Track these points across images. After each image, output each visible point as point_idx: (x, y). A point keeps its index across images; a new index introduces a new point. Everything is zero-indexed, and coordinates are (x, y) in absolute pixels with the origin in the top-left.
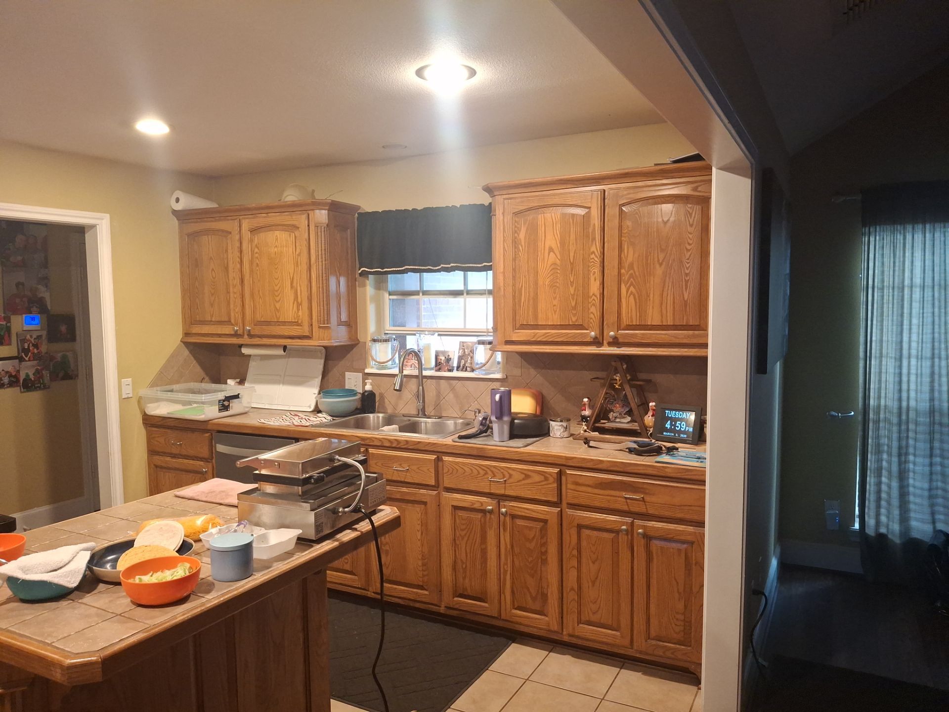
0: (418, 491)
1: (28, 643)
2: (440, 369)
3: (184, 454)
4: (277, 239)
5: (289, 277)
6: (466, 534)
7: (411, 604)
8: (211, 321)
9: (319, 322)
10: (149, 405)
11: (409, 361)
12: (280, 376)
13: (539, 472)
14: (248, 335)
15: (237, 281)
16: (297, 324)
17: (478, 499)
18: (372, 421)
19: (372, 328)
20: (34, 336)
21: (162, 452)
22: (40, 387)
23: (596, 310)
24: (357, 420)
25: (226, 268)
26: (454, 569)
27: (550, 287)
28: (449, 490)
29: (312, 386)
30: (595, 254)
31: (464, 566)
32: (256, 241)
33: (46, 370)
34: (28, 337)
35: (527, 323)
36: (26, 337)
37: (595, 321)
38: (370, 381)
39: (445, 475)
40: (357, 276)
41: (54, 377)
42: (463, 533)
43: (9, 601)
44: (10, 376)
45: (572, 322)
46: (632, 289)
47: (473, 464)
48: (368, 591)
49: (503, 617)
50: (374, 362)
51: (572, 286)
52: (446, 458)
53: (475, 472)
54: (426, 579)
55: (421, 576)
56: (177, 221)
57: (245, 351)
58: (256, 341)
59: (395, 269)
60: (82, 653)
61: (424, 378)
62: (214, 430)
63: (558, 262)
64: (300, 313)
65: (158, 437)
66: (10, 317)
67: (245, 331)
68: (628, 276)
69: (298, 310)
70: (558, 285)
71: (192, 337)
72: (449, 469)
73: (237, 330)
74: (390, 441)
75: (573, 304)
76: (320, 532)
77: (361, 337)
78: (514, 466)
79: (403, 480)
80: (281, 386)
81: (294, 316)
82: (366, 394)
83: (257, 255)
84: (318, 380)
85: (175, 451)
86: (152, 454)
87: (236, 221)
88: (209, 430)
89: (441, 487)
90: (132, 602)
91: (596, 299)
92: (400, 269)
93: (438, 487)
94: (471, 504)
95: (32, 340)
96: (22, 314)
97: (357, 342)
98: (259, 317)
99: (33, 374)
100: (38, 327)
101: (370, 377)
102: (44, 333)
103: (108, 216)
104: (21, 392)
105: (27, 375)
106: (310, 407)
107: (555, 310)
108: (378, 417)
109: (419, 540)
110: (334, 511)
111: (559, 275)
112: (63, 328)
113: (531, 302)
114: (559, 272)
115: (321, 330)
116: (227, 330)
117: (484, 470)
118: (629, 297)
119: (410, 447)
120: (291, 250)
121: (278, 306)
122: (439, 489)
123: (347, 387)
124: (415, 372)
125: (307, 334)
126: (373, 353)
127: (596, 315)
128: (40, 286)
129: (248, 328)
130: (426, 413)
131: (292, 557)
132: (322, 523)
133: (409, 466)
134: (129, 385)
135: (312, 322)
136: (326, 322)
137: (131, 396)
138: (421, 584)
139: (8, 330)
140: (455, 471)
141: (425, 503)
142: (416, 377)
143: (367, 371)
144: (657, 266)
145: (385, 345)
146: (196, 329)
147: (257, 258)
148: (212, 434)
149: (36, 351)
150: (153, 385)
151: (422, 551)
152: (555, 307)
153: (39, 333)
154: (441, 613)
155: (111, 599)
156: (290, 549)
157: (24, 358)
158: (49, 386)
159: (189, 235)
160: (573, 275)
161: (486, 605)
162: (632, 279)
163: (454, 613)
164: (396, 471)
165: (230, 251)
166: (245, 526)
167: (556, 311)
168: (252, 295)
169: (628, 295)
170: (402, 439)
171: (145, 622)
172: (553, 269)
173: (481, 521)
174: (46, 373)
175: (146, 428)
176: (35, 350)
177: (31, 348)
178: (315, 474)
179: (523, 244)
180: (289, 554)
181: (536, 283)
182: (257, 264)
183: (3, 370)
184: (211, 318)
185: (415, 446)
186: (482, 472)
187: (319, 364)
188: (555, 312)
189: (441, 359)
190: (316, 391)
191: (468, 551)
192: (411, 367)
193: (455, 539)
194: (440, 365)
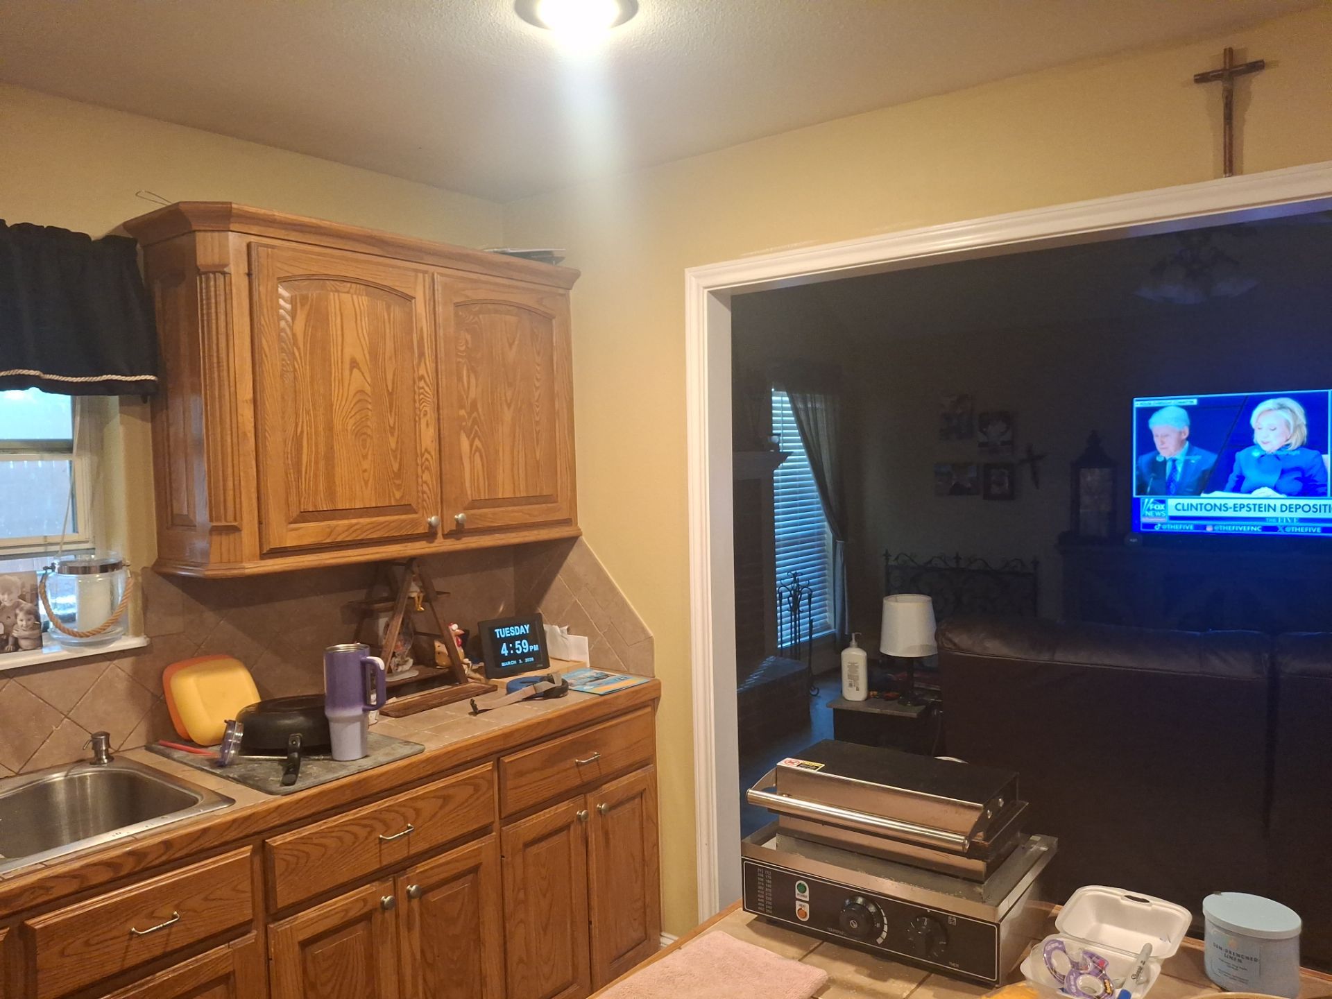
13: (465, 782)
17: (355, 894)
23: (431, 478)
27: (356, 434)
28: (290, 911)
30: (425, 381)
35: (315, 506)
37: (430, 496)
39: (279, 880)
45: (396, 500)
46: (477, 442)
51: (392, 434)
53: (348, 839)
63: (368, 389)
68: (471, 421)
70: (369, 432)
72: (288, 862)
75: (396, 467)
78: (420, 791)
79: (159, 951)
91: (429, 458)
94: (341, 914)
107: (366, 479)
111: (370, 413)
113: (322, 464)
114: (370, 407)
117: (365, 826)
118: (475, 453)
119: (178, 855)
127: (431, 486)
133: (178, 907)
140: (303, 859)
141: (226, 978)
144: (505, 408)
152: (366, 474)
160: (393, 414)
162: (476, 427)
164: (135, 941)
167: (368, 480)
169: (473, 452)
172: (359, 401)
173: (364, 938)
179: (301, 346)
181: (330, 428)
186: (362, 833)
188: (366, 483)
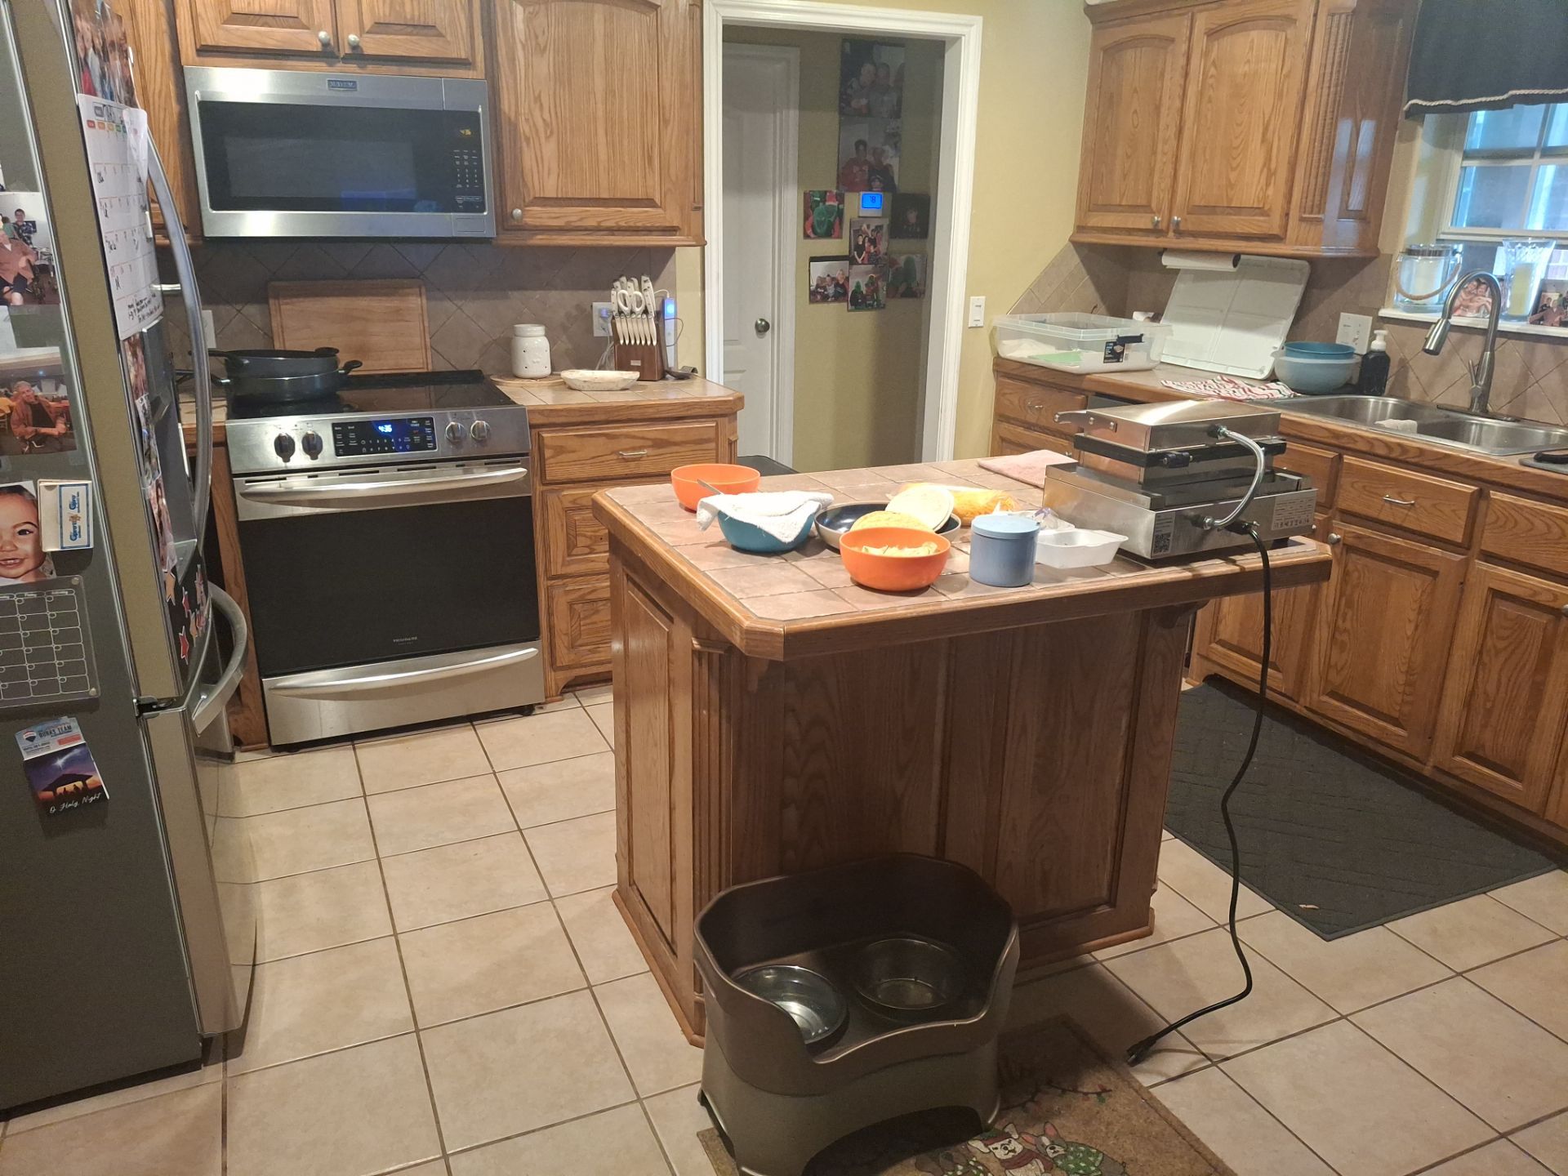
0: (1424, 548)
1: (717, 592)
2: (1542, 319)
3: (1042, 424)
4: (1251, 48)
5: (1261, 121)
6: (1505, 648)
7: (1371, 745)
8: (1120, 205)
9: (1303, 209)
10: (1004, 342)
11: (1476, 298)
12: (1222, 311)
14: (1174, 231)
15: (1172, 132)
16: (1262, 211)
17: (1549, 585)
18: (1370, 410)
19: (1411, 227)
20: (872, 227)
21: (1013, 419)
22: (872, 306)
24: (1343, 404)
25: (1158, 108)
26: (1468, 704)
28: (1489, 557)
29: (1274, 334)
31: (1489, 705)
32: (1213, 55)
33: (883, 281)
34: (865, 227)
36: (861, 226)
38: (1384, 332)
39: (1486, 527)
40: (1401, 117)
41: (893, 292)
42: (1501, 644)
43: (721, 544)
44: (837, 285)
47: (1556, 516)
48: (1297, 702)
49: (1550, 815)
50: (1401, 297)
52: (1496, 495)
54: (1406, 709)
55: (1400, 702)
56: (1091, 26)
57: (1168, 261)
58: (1188, 243)
59: (1483, 99)
60: (766, 619)
61: (1501, 336)
62: (1090, 391)
64: (1270, 192)
65: (1011, 394)
66: (844, 195)
67: (1171, 225)
69: (1268, 185)
71: (1087, 233)
72: (1498, 518)
73: (1158, 222)
74: (1387, 445)
76: (1161, 548)
77: (1384, 246)
79: (1399, 522)
80: (1220, 328)
81: (1258, 197)
82: (1371, 357)
83: (1211, 81)
84: (1285, 325)
85: (1031, 418)
86: (999, 420)
87: (1186, 16)
88: (1084, 390)
89: (1475, 550)
90: (851, 579)
92: (1497, 98)
93: (1468, 549)
94: (1531, 592)
95: (869, 232)
96: (858, 191)
97: (1374, 255)
98: (1197, 200)
99: (866, 285)
100: (878, 213)
101: (1386, 325)
102: (886, 222)
103: (979, 20)
104: (849, 311)
105: (858, 286)
106: (1262, 371)
108: (1386, 404)
109: (1408, 638)
110: (1197, 521)
112: (912, 216)
115: (1304, 224)
116: (1143, 221)
119: (1426, 463)
120: (1273, 66)
121: (1233, 176)
122: (1470, 552)
123: (1338, 342)
124: (1483, 323)
125: (1276, 231)
126: (1404, 277)
128: (887, 148)
129: (1176, 218)
130: (1490, 408)
131: (1103, 576)
132: (1169, 535)
133: (1416, 499)
134: (980, 306)
135: (1289, 208)
136: (1316, 209)
137: (982, 325)
138: (1396, 715)
139: (840, 214)
140: (1510, 525)
141: (1435, 574)
142: (1484, 332)
143: (1383, 313)
145: (1431, 260)
146: (1096, 220)
147: (1212, 86)
148: (1087, 397)
149: (872, 249)
150: (1017, 310)
151: (1410, 658)
153: (878, 222)
154: (1424, 776)
155: (829, 569)
156: (1104, 563)
157: (856, 259)
158: (884, 305)
159: (1106, 50)
161: (1518, 785)
163: (1450, 783)
164: (1391, 504)
165: (1167, 76)
166: (1045, 516)
168: (1193, 156)
170: (1415, 445)
171: (855, 605)
173: (1545, 629)
174: (882, 285)
175: (996, 379)
176: (872, 247)
177: (866, 245)
178: (1174, 450)
180: (1100, 571)
182: (1210, 97)
183: (828, 276)
184: (1121, 200)
185: (1437, 462)
187: (1293, 294)
189: (1549, 299)
190: (1278, 343)
191: (1504, 680)
192: (1478, 311)
193: (1481, 653)
194: (1543, 310)
